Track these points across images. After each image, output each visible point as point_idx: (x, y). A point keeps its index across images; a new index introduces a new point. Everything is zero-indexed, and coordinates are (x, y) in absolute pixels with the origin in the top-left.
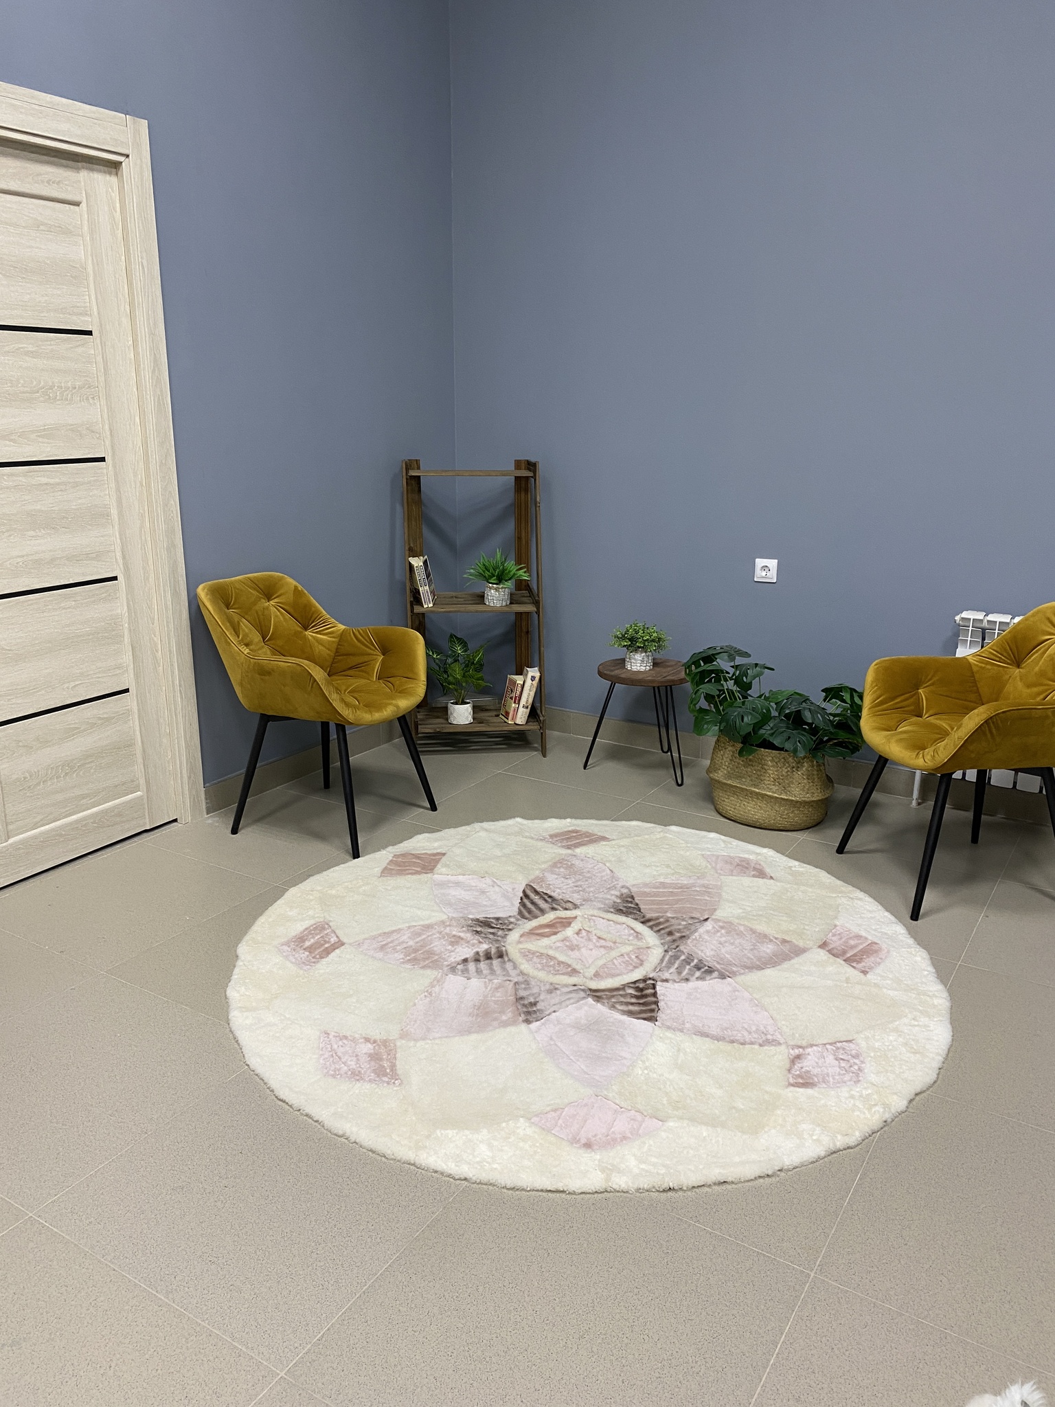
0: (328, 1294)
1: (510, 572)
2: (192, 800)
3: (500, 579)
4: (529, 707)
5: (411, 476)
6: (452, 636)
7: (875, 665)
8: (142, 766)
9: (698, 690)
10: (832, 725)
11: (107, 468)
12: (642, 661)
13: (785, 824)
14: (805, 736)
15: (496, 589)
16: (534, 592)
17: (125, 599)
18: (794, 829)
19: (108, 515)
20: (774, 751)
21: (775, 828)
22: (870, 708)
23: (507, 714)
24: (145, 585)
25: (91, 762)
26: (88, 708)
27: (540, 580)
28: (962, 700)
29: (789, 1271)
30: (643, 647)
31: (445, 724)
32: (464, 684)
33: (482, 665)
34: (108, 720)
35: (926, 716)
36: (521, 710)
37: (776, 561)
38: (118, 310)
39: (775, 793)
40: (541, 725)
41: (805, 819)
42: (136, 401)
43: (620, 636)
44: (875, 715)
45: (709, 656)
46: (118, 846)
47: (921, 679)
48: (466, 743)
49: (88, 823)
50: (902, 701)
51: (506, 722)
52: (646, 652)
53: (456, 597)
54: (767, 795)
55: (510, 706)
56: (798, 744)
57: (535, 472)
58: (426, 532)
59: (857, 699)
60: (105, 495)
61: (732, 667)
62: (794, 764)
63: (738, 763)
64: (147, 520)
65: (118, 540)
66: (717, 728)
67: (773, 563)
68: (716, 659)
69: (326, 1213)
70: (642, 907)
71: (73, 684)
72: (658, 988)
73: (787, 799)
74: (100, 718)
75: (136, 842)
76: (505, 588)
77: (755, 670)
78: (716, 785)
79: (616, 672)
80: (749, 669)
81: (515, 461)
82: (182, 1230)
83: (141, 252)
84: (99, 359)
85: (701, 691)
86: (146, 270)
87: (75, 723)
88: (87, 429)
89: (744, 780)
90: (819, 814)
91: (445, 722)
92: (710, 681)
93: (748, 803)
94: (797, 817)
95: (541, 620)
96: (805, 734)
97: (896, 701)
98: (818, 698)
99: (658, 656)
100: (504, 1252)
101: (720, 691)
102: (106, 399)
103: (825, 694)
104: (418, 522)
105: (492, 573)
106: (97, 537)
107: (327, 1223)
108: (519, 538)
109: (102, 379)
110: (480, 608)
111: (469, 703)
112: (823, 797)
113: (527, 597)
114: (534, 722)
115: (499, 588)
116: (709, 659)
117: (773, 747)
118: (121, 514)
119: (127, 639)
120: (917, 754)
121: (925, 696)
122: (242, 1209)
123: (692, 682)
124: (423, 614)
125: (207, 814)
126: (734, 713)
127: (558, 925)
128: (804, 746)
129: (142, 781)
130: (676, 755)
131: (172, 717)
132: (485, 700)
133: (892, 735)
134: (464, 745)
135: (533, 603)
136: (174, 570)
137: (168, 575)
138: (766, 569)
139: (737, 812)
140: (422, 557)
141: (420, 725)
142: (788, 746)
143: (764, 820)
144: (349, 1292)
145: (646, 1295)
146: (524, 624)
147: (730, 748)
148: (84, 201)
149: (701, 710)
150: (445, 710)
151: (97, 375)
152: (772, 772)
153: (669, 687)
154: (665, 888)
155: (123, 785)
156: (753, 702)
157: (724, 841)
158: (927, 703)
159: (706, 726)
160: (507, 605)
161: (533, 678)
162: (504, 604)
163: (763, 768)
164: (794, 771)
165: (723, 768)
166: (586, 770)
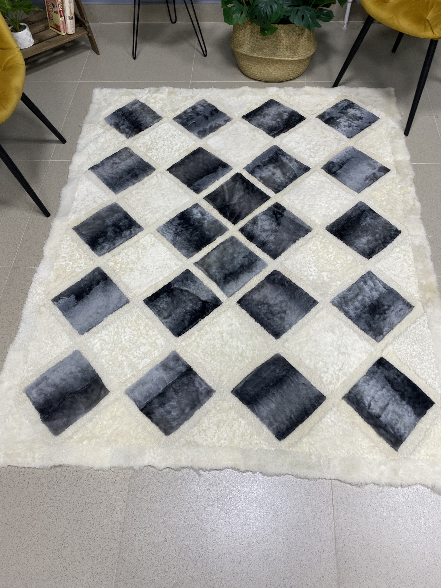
18: (297, 77)
20: (285, 25)
23: (57, 27)
36: (68, 21)
39: (289, 57)
40: (88, 30)
51: (59, 35)
55: (58, 20)
56: (310, 19)
62: (299, 33)
73: (296, 60)
78: (241, 57)
89: (265, 51)
93: (270, 67)
111: (25, 27)
114: (82, 29)
128: (313, 19)
139: (262, 75)
147: (249, 27)
152: (285, 41)
159: (234, 16)
163: (277, 39)
164: (300, 37)
165: (247, 43)
166: (136, 60)
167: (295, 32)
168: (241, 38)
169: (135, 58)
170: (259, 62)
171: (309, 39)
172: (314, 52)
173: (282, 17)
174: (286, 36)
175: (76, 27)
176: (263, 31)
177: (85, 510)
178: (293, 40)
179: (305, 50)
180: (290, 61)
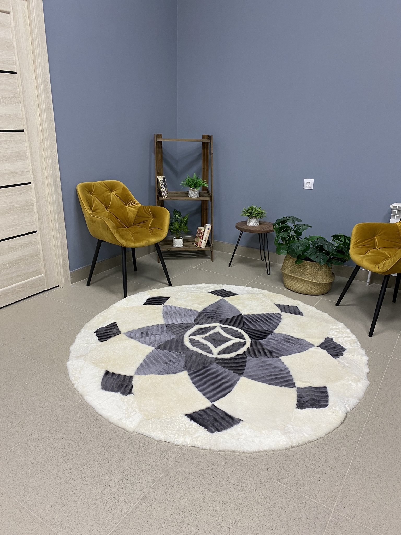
0: (111, 516)
1: (199, 183)
2: (65, 278)
3: (195, 186)
4: (207, 241)
5: (158, 141)
6: (175, 210)
7: (356, 226)
8: (43, 264)
9: (279, 235)
10: (336, 251)
11: (25, 135)
12: (255, 222)
13: (314, 293)
14: (324, 256)
15: (194, 191)
16: (209, 192)
17: (34, 193)
18: (317, 295)
19: (26, 155)
20: (310, 262)
21: (309, 294)
22: (354, 245)
23: (197, 244)
24: (43, 186)
25: (21, 262)
26: (19, 239)
27: (212, 187)
28: (393, 242)
29: (322, 508)
30: (255, 216)
31: (172, 247)
32: (180, 231)
33: (187, 223)
34: (28, 244)
35: (377, 249)
36: (203, 242)
37: (313, 180)
38: (28, 63)
39: (310, 280)
40: (211, 248)
41: (322, 290)
42: (37, 105)
43: (246, 211)
44: (356, 248)
45: (284, 221)
46: (33, 297)
47: (376, 232)
48: (180, 255)
49: (20, 287)
50: (367, 242)
51: (197, 247)
52: (256, 218)
53: (177, 194)
54: (307, 281)
55: (199, 240)
56: (321, 259)
57: (211, 140)
58: (164, 165)
59: (347, 241)
60: (24, 146)
61: (294, 225)
62: (319, 268)
63: (295, 267)
64: (43, 158)
65: (31, 166)
66: (286, 252)
67: (312, 181)
68: (287, 222)
69: (112, 473)
71: (12, 229)
73: (315, 283)
74: (24, 243)
75: (41, 295)
76: (198, 190)
77: (303, 227)
78: (285, 276)
79: (244, 226)
80: (301, 226)
81: (203, 135)
82: (47, 481)
83: (38, 36)
84: (20, 85)
85: (280, 236)
86: (40, 44)
87: (14, 245)
88: (16, 116)
90: (328, 289)
91: (171, 246)
92: (283, 232)
93: (298, 283)
94: (319, 290)
95: (212, 204)
96: (324, 255)
97: (365, 242)
98: (330, 240)
99: (261, 220)
100: (192, 496)
101: (288, 235)
102: (24, 103)
103: (333, 238)
104: (161, 161)
105: (192, 184)
106: (22, 165)
107: (112, 479)
108: (204, 169)
109: (21, 95)
110: (187, 198)
111: (182, 238)
112: (330, 282)
113: (207, 194)
114: (209, 247)
115: (195, 190)
116: (284, 222)
117: (310, 260)
118: (31, 155)
119: (35, 210)
120: (376, 266)
121: (378, 240)
122: (75, 470)
123: (276, 232)
124: (163, 201)
125: (72, 284)
126: (294, 246)
128: (324, 260)
129: (43, 270)
130: (267, 262)
131: (56, 243)
132: (189, 237)
133: (364, 257)
134: (179, 256)
135: (209, 197)
136: (55, 180)
137: (53, 182)
138: (309, 183)
139: (293, 287)
140: (162, 176)
141: (161, 247)
142: (316, 260)
143: (305, 291)
144: (121, 515)
145: (257, 520)
146: (205, 205)
147: (291, 260)
148: (12, 11)
149: (280, 244)
150: (172, 241)
151: (19, 92)
152: (309, 271)
153: (265, 234)
155: (35, 271)
156: (302, 241)
158: (378, 243)
159: (281, 251)
160: (198, 197)
161: (208, 229)
162: (197, 197)
163: (305, 269)
164: (319, 271)
165: (288, 268)
166: (229, 268)
167: (316, 267)
171: (325, 273)
174: (310, 268)
175: (206, 245)
178: (314, 271)
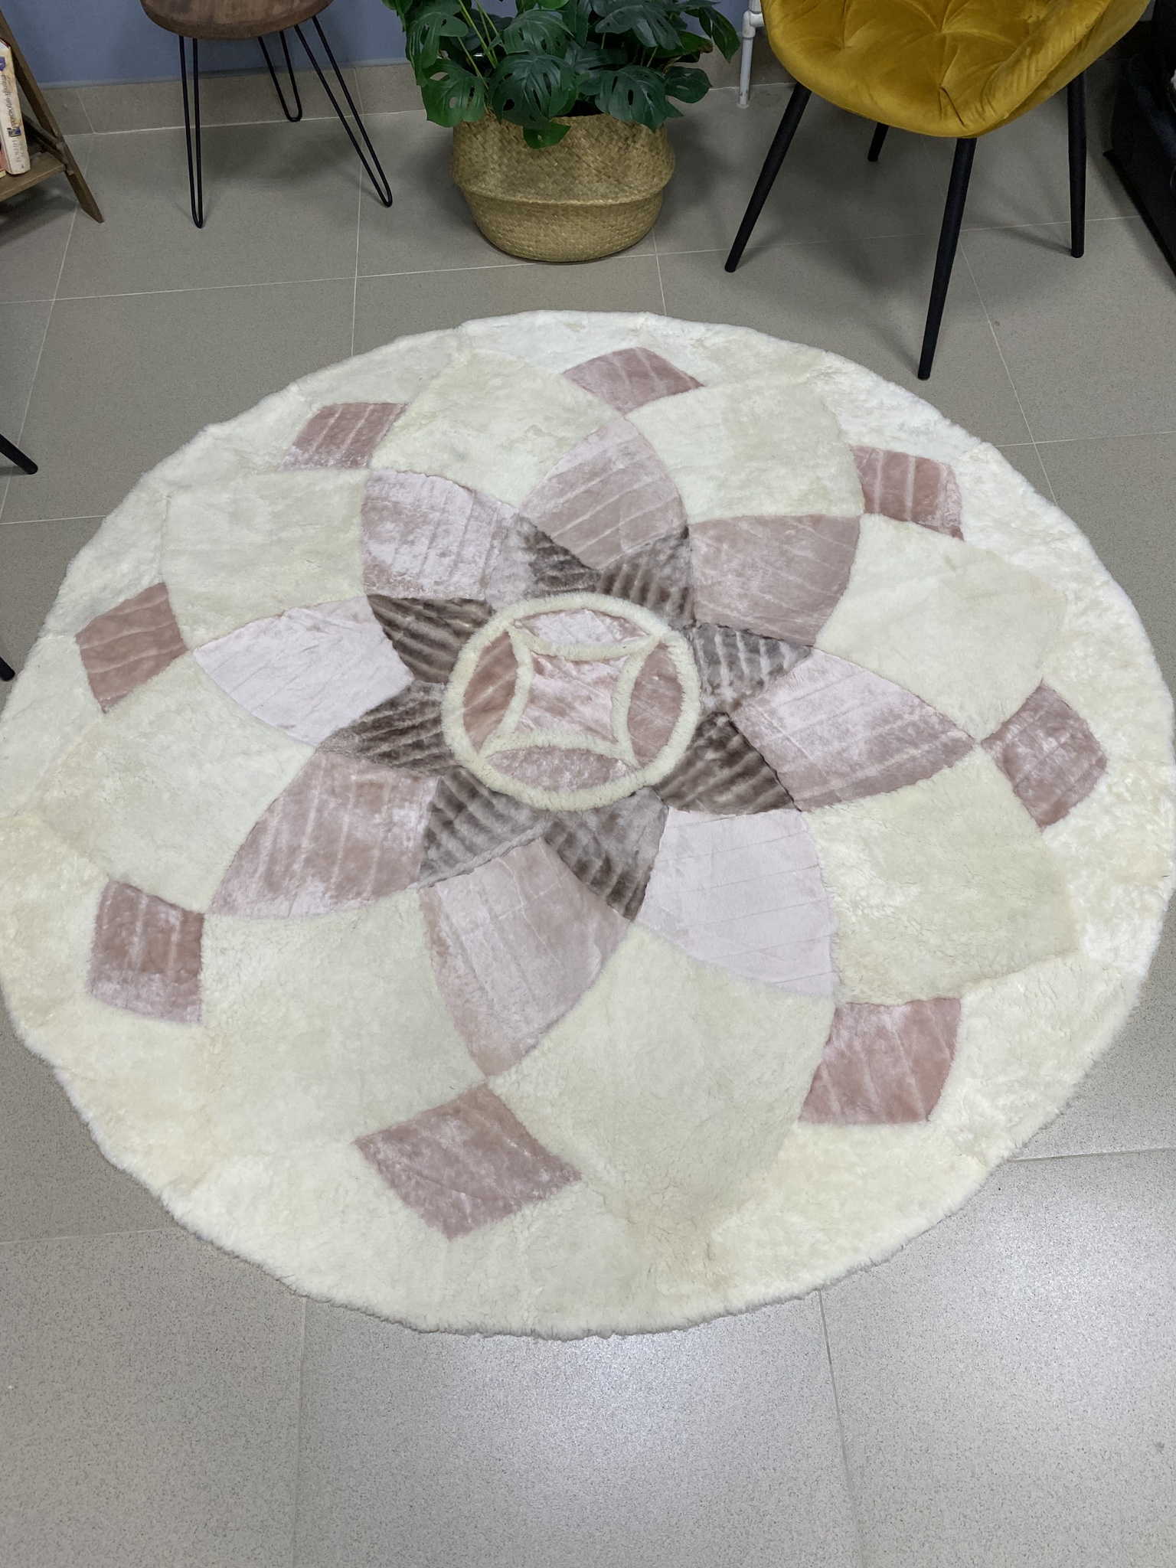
21: (608, 253)
36: (9, 141)
40: (64, 161)
63: (519, 153)
70: (576, 551)
72: (741, 727)
73: (627, 203)
78: (482, 204)
89: (542, 185)
127: (498, 669)
139: (541, 244)
143: (590, 248)
152: (591, 158)
154: (573, 486)
157: (569, 325)
161: (2, 65)
163: (572, 155)
164: (628, 146)
165: (492, 169)
166: (204, 228)
167: (616, 132)
168: (476, 155)
169: (199, 224)
170: (530, 215)
171: (652, 147)
172: (669, 177)
173: (577, 98)
175: (31, 153)
176: (531, 137)
177: (192, 1462)
178: (613, 154)
179: (647, 174)
180: (611, 206)
